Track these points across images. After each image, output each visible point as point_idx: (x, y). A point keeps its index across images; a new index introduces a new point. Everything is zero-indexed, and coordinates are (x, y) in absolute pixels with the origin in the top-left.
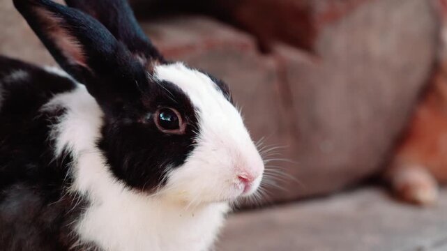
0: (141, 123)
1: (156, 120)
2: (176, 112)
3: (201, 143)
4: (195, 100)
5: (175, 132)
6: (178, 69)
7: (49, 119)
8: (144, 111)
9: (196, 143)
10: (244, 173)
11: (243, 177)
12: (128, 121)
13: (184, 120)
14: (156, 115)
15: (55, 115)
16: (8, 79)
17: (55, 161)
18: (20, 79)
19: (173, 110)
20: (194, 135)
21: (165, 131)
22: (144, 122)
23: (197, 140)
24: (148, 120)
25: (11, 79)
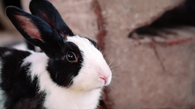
0: (62, 60)
1: (67, 57)
2: (74, 54)
3: (84, 65)
4: (81, 48)
5: (74, 61)
6: (77, 37)
7: (26, 69)
8: (62, 55)
9: (82, 65)
10: (102, 76)
11: (102, 77)
12: (57, 59)
13: (77, 56)
14: (67, 56)
15: (27, 67)
16: (4, 55)
17: (32, 83)
18: (9, 55)
19: (72, 53)
20: (81, 62)
21: (70, 62)
22: (63, 59)
23: (82, 64)
24: (64, 58)
25: (5, 55)
